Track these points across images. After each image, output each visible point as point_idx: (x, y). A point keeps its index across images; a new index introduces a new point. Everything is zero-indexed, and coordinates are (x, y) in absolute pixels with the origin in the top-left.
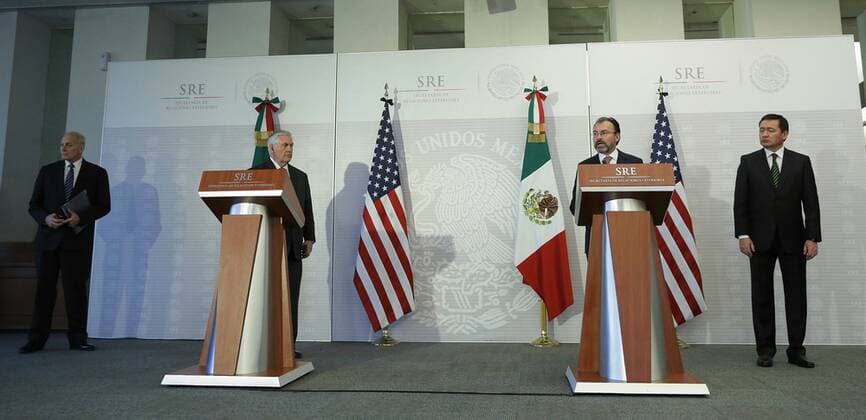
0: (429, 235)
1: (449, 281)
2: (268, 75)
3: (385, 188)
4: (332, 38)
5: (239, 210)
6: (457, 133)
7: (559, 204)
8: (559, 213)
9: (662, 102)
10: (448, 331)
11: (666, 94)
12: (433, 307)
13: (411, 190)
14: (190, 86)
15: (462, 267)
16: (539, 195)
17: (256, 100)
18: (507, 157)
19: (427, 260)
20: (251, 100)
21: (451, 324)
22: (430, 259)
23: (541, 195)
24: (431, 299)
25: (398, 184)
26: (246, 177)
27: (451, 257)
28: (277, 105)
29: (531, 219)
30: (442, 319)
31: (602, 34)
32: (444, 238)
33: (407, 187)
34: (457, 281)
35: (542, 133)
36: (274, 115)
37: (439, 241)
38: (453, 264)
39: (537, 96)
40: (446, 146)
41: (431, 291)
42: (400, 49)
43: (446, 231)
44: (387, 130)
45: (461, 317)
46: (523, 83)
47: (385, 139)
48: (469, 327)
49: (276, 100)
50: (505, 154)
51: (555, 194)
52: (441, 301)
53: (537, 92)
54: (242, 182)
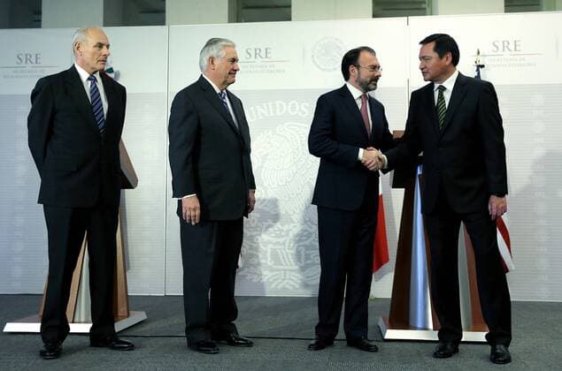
1: (275, 240)
4: (164, 11)
6: (283, 103)
9: (479, 73)
10: (273, 286)
11: (482, 66)
12: (259, 264)
14: (26, 55)
15: (286, 228)
19: (254, 221)
21: (275, 280)
22: (256, 220)
24: (258, 257)
27: (276, 218)
30: (267, 275)
31: (425, 9)
32: (269, 200)
34: (281, 240)
38: (278, 225)
40: (272, 114)
41: (257, 249)
42: (230, 21)
43: (270, 194)
45: (285, 273)
48: (292, 283)
52: (266, 258)
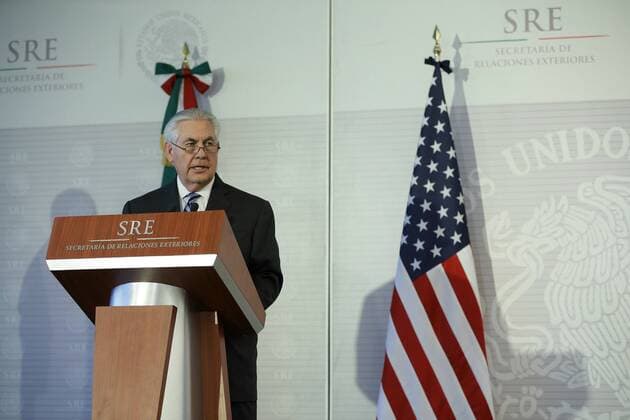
0: (533, 350)
2: (187, 16)
3: (436, 252)
5: (128, 295)
6: (589, 131)
13: (492, 255)
14: (27, 43)
17: (162, 68)
19: (528, 405)
20: (152, 69)
22: (534, 403)
25: (465, 241)
26: (142, 229)
27: (580, 398)
28: (206, 79)
32: (564, 357)
33: (484, 248)
36: (200, 98)
37: (553, 365)
40: (567, 158)
43: (567, 343)
44: (440, 127)
47: (436, 147)
49: (205, 68)
54: (134, 238)
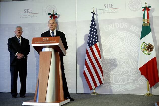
0: (108, 58)
1: (116, 74)
2: (53, 6)
3: (93, 43)
5: (44, 50)
6: (118, 24)
7: (154, 48)
8: (154, 51)
10: (115, 90)
12: (110, 82)
13: (102, 43)
14: (27, 10)
15: (120, 69)
16: (147, 44)
17: (49, 14)
18: (135, 31)
21: (116, 88)
22: (109, 66)
23: (148, 44)
24: (109, 80)
25: (98, 41)
26: (47, 39)
27: (116, 66)
28: (57, 16)
29: (144, 52)
30: (113, 87)
32: (113, 59)
33: (101, 42)
34: (118, 74)
35: (148, 22)
36: (56, 19)
37: (112, 61)
38: (117, 68)
39: (147, 9)
40: (114, 28)
41: (109, 77)
43: (114, 57)
44: (94, 23)
45: (120, 86)
46: (142, 5)
47: (93, 26)
48: (122, 89)
49: (56, 14)
50: (135, 30)
51: (152, 44)
52: (112, 80)
53: (146, 8)
54: (45, 41)
